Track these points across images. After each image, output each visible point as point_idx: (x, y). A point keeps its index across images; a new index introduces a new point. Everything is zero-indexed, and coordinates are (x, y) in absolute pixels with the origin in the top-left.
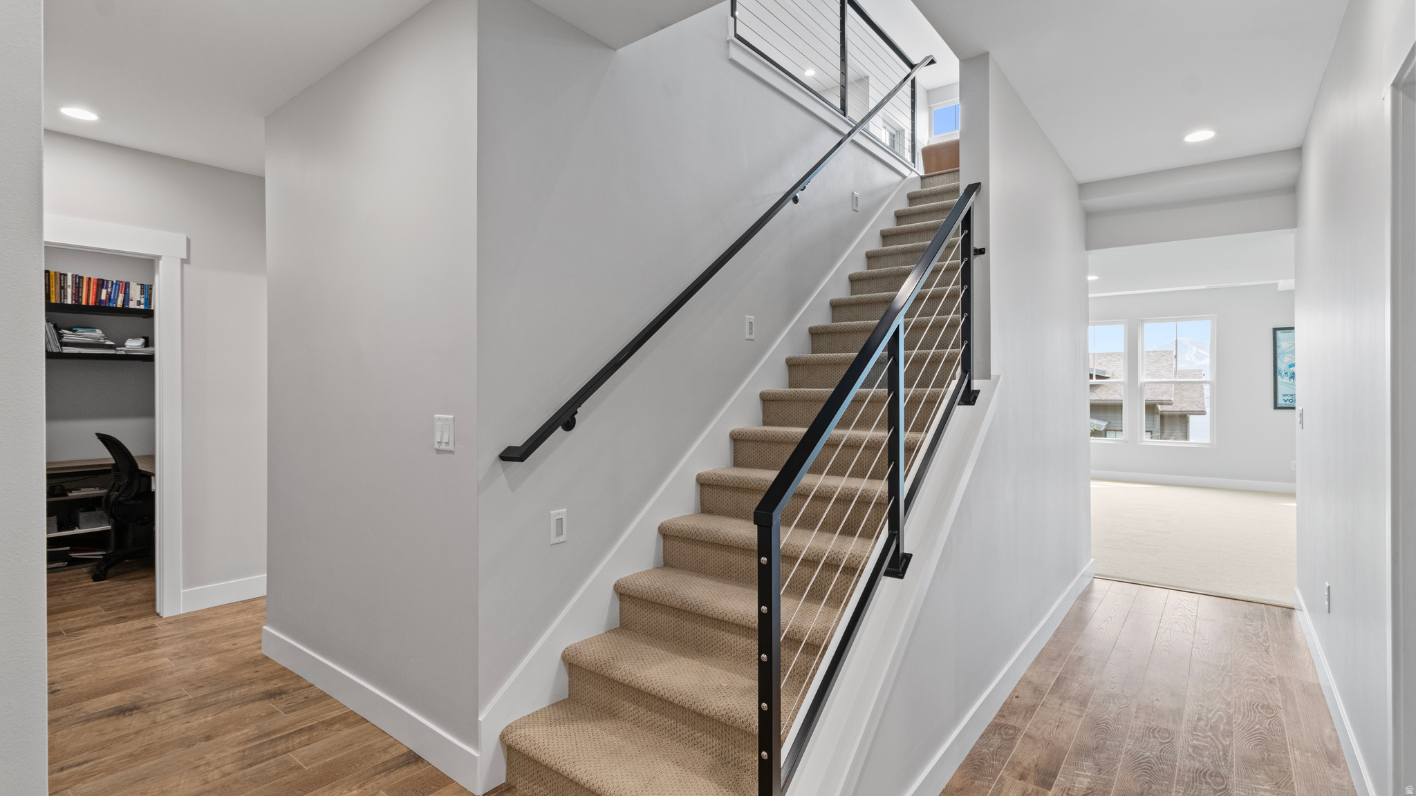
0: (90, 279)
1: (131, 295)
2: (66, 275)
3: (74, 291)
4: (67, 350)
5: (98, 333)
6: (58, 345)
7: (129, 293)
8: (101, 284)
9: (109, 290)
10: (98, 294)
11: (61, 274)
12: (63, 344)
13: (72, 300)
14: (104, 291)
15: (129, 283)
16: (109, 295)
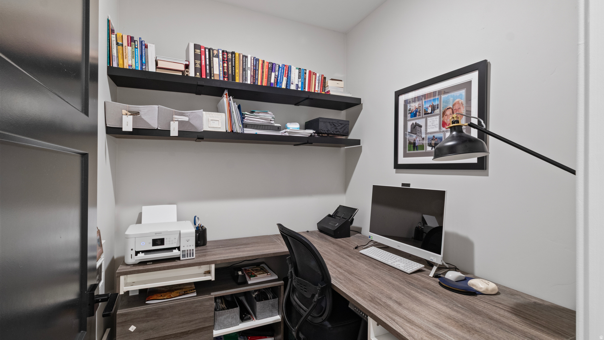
0: (263, 61)
1: (292, 78)
2: (246, 57)
3: (252, 74)
4: (248, 131)
5: (269, 116)
6: (241, 125)
7: (290, 77)
8: (272, 67)
9: (277, 73)
10: (269, 78)
11: (243, 56)
12: (245, 126)
13: (251, 82)
14: (273, 74)
15: (291, 66)
16: (276, 78)
